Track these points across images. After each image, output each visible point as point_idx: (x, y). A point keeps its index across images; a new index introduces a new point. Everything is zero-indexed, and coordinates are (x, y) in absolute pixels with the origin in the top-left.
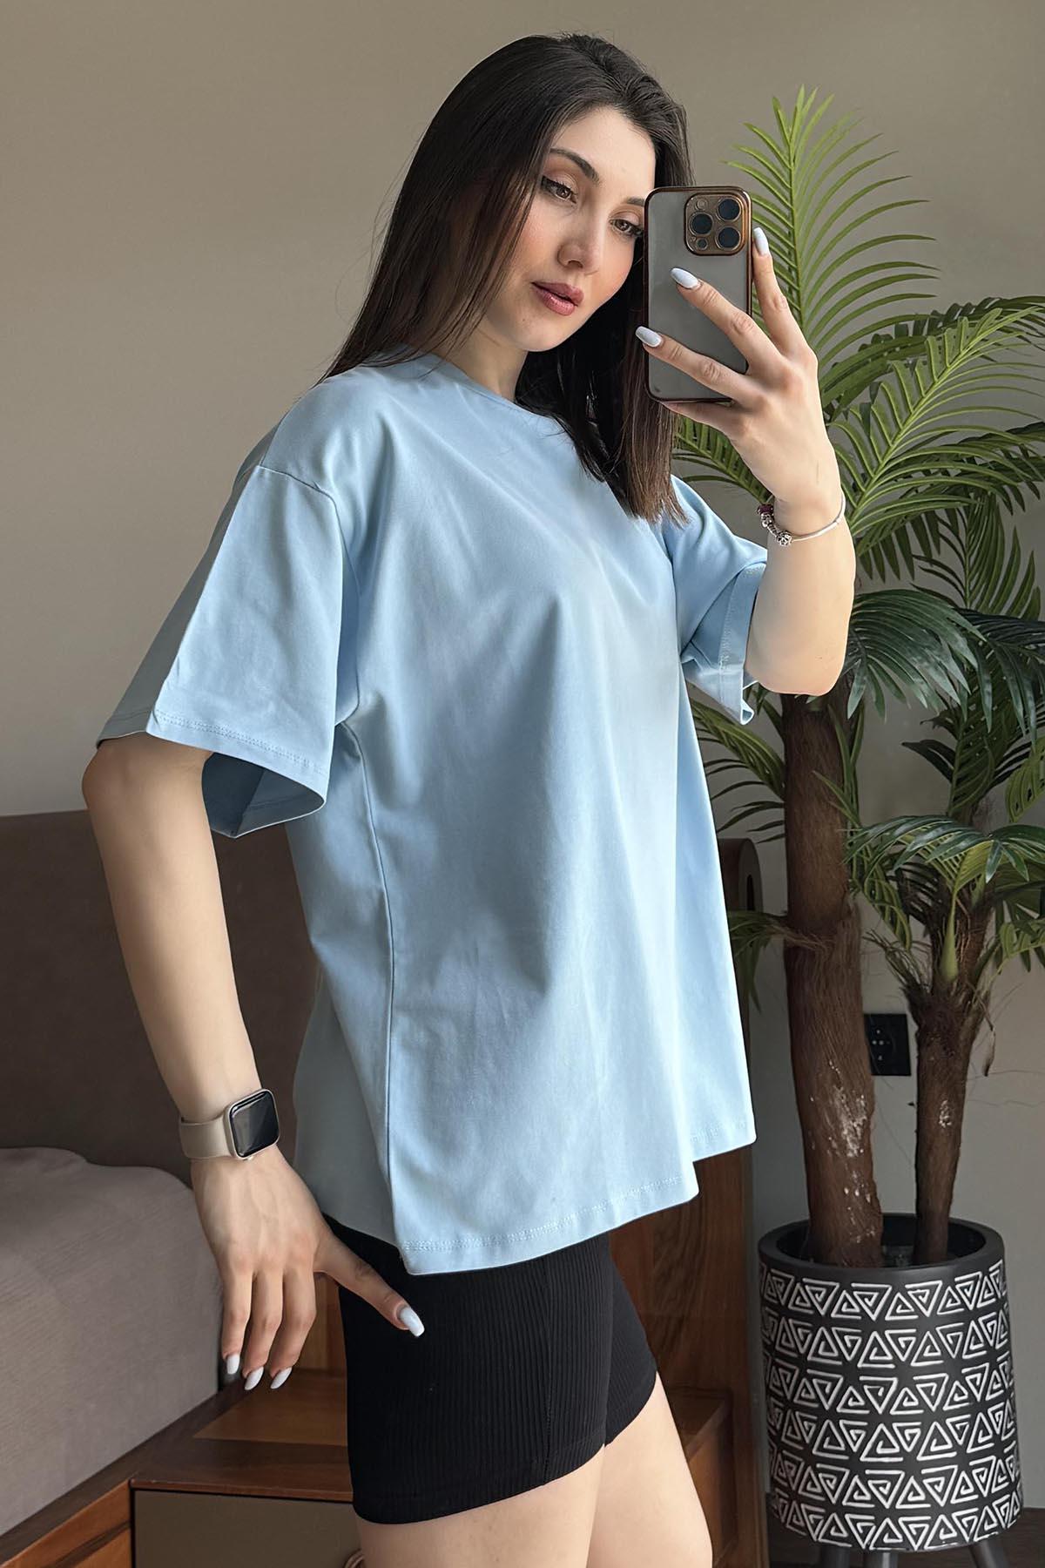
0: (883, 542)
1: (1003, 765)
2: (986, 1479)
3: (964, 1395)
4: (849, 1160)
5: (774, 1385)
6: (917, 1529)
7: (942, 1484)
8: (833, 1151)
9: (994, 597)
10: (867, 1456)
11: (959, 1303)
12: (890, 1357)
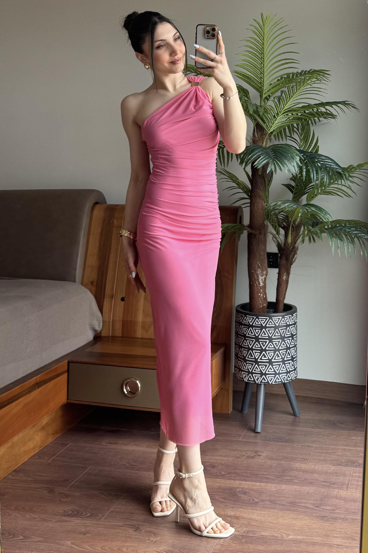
0: (280, 131)
1: (307, 190)
2: (289, 367)
3: (284, 345)
4: (260, 287)
5: (237, 342)
6: (271, 379)
7: (278, 368)
8: (257, 284)
9: (307, 146)
10: (260, 359)
11: (285, 322)
12: (267, 335)
